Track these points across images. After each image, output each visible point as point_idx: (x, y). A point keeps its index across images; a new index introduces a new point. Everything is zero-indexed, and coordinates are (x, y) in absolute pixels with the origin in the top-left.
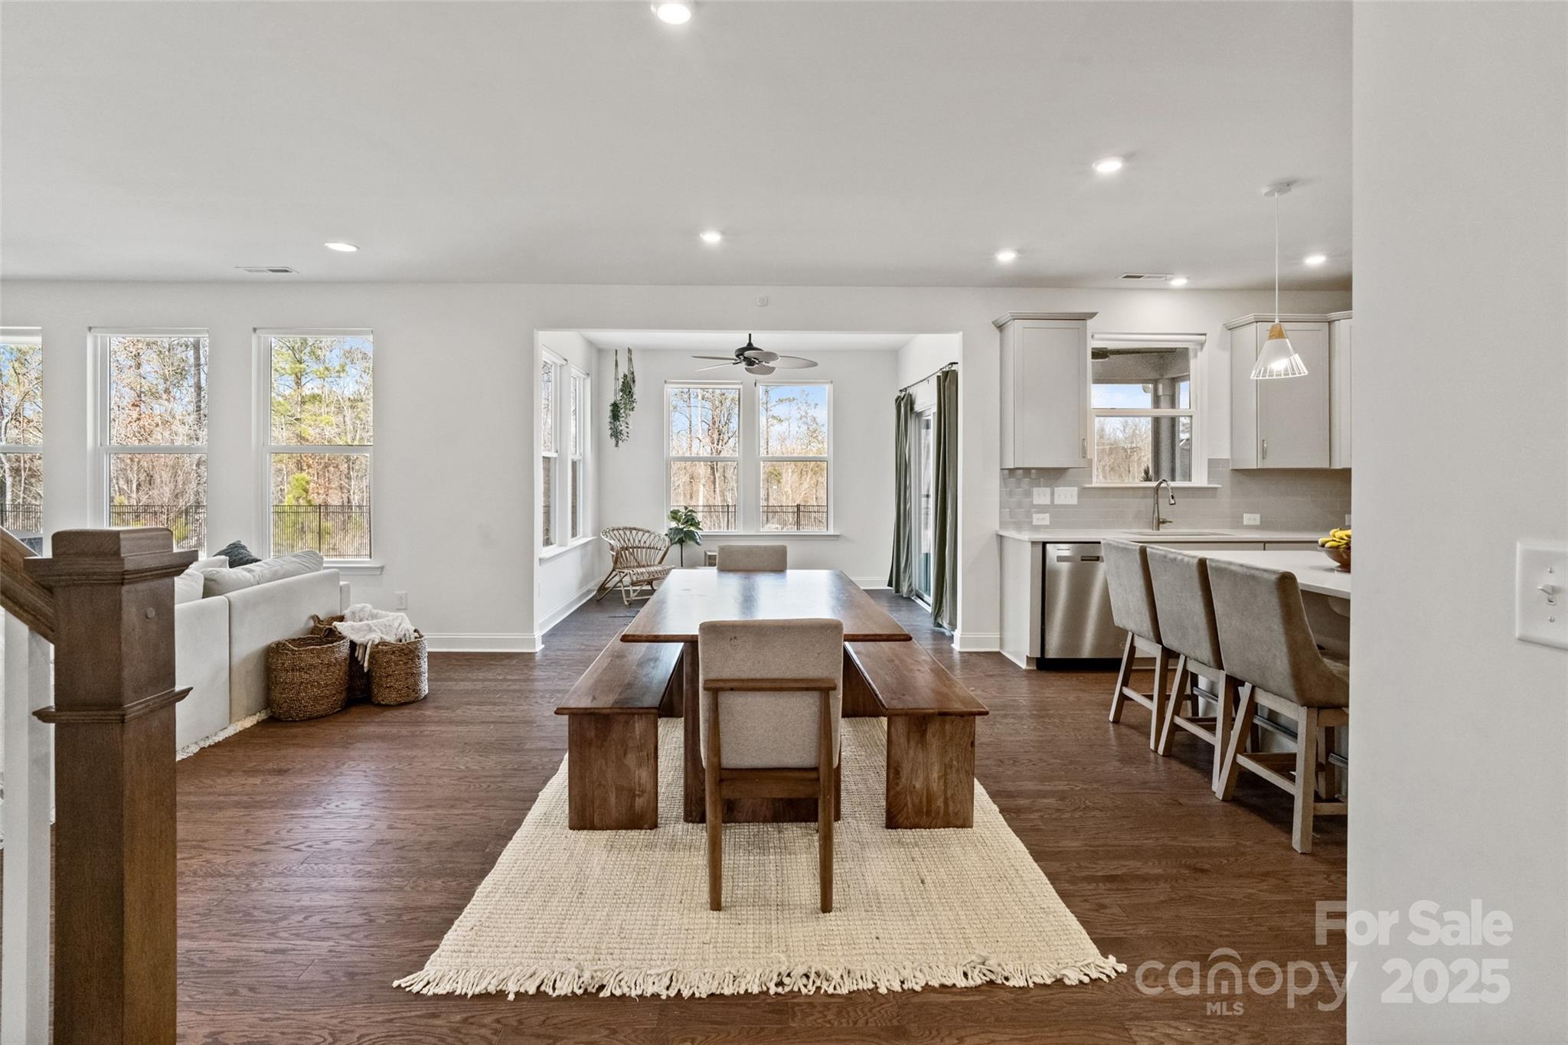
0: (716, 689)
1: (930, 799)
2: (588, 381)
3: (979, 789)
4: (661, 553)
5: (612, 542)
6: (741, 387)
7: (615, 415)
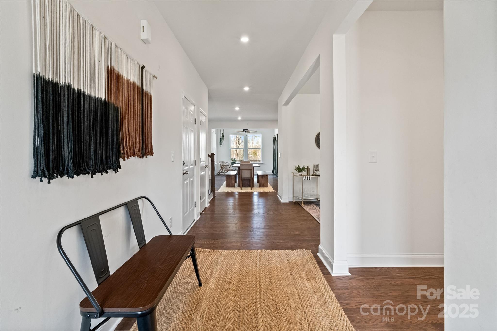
0: (241, 170)
1: (263, 185)
2: (216, 134)
3: (269, 184)
4: (229, 166)
5: (221, 164)
6: (244, 135)
7: (221, 141)
